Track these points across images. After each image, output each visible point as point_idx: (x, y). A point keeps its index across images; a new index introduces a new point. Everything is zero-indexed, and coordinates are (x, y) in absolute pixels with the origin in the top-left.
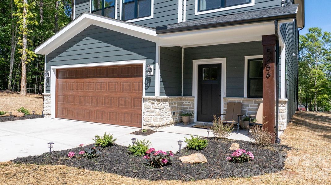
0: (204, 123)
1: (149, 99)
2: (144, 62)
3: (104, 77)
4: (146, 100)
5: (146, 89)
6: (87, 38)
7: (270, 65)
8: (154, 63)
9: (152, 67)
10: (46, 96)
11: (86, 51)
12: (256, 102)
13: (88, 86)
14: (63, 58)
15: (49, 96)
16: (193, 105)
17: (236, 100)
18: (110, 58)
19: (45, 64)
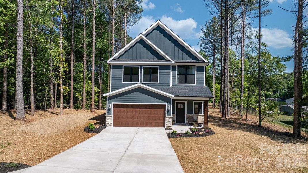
0: (179, 123)
1: (168, 117)
2: (166, 104)
3: (145, 108)
4: (167, 117)
5: (167, 114)
6: (137, 92)
7: (206, 107)
8: (170, 105)
9: (170, 106)
10: (108, 116)
11: (136, 98)
12: (197, 116)
13: (135, 112)
14: (121, 99)
15: (111, 116)
16: (175, 117)
17: (190, 115)
18: (150, 102)
19: (107, 101)
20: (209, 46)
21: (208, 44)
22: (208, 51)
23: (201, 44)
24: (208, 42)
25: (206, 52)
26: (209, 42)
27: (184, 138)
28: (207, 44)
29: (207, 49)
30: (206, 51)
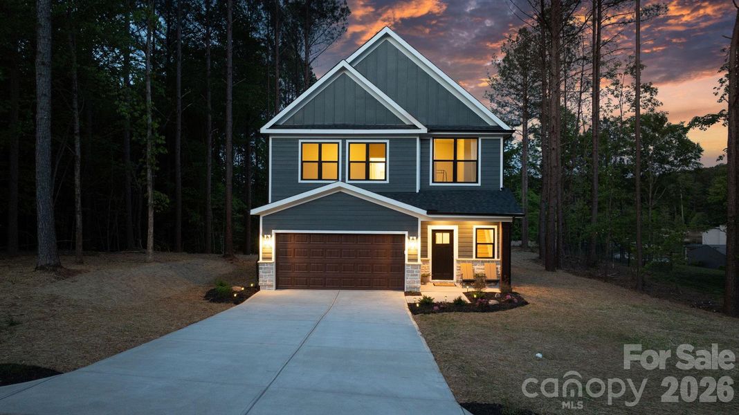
0: (438, 281)
1: (412, 266)
2: (406, 233)
3: (354, 244)
4: (408, 265)
5: (409, 257)
8: (417, 235)
9: (414, 238)
10: (264, 264)
12: (482, 262)
13: (330, 252)
15: (271, 264)
17: (467, 261)
20: (511, 101)
21: (509, 94)
22: (510, 112)
23: (491, 96)
24: (510, 90)
25: (505, 114)
26: (512, 90)
27: (452, 314)
28: (507, 95)
29: (506, 108)
30: (504, 112)
